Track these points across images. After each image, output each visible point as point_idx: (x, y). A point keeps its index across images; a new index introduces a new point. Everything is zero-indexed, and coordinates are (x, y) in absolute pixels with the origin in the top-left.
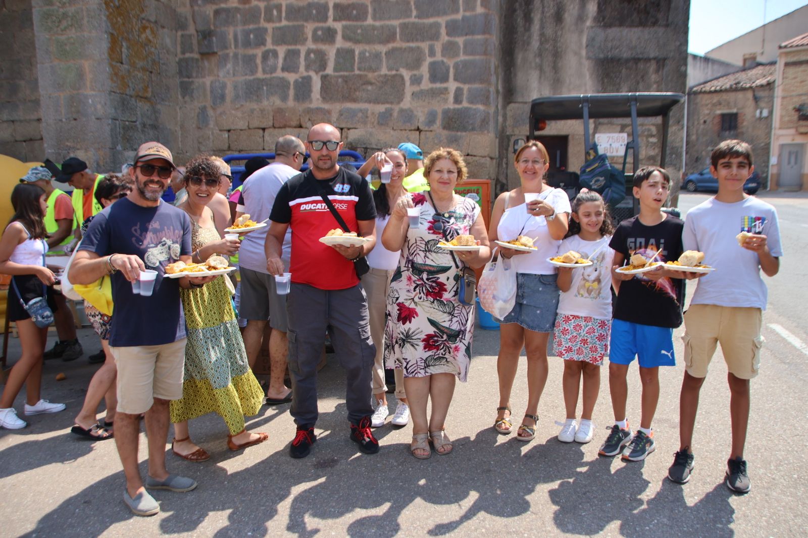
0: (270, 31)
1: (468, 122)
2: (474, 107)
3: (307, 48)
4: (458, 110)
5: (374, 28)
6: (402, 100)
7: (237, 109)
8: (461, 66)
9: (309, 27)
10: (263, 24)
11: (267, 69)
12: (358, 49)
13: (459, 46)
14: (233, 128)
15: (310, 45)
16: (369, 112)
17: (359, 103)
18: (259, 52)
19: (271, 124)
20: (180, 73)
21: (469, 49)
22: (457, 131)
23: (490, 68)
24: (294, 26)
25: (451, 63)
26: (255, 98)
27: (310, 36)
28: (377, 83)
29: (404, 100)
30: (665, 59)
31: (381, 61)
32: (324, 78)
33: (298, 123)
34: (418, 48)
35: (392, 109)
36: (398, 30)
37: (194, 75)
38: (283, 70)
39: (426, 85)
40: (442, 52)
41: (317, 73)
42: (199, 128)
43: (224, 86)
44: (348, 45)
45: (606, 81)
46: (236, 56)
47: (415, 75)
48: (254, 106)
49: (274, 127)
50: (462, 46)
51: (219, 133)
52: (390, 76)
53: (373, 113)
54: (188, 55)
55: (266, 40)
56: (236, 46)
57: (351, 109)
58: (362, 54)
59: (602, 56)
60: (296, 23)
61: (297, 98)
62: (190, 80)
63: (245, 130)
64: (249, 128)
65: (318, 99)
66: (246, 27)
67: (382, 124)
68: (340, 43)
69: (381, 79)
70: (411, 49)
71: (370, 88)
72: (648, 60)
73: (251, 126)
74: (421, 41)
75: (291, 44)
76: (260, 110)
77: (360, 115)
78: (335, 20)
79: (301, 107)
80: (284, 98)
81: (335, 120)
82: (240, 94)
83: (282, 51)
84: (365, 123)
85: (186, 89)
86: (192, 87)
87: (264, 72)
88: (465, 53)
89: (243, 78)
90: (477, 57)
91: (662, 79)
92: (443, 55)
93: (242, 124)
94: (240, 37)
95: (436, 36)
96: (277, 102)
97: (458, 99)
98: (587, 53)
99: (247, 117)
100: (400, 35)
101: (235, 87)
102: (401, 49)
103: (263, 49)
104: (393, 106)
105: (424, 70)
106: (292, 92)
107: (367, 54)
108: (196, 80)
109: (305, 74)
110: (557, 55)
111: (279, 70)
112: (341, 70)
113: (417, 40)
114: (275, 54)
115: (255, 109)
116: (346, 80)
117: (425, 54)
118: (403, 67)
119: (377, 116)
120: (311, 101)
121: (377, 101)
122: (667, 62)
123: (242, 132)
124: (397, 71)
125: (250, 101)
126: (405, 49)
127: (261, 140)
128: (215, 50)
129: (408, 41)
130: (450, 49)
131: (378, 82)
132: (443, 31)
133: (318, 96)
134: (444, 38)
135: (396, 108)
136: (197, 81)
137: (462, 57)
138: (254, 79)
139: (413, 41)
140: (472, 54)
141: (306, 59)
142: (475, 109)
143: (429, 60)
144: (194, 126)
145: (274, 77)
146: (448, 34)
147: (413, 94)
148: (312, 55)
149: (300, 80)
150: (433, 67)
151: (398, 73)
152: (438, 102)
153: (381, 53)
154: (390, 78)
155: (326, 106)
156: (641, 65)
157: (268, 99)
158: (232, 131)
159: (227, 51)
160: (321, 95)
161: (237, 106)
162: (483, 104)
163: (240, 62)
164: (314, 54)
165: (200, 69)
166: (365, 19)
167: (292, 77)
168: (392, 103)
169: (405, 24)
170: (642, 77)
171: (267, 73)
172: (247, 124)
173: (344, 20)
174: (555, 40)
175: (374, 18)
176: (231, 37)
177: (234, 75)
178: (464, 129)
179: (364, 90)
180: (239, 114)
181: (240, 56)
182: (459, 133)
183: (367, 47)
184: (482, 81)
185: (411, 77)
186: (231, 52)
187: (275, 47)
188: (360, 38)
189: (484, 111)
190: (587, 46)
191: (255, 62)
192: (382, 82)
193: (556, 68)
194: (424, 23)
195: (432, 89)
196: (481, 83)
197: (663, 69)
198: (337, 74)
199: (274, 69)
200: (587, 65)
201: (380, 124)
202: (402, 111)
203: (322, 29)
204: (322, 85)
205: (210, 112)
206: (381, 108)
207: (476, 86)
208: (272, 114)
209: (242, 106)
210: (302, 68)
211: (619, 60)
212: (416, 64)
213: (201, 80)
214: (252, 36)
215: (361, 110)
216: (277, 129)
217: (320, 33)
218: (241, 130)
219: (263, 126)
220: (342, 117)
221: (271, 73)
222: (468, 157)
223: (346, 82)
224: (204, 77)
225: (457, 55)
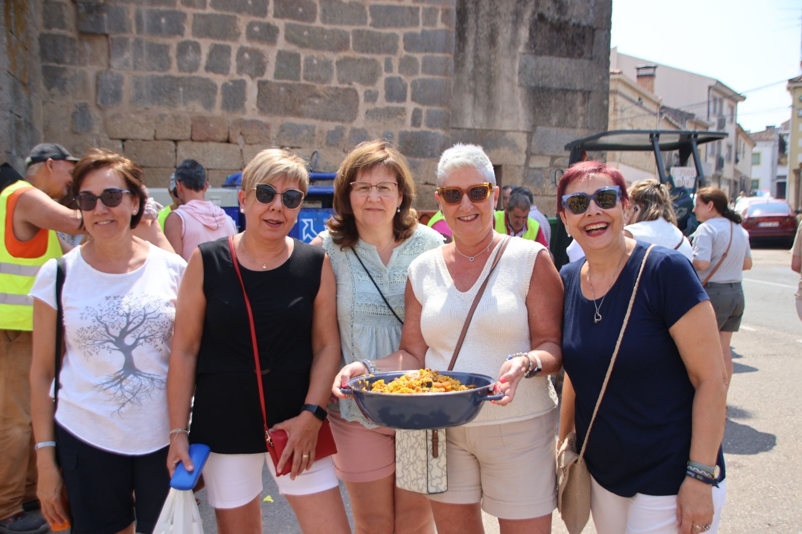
0: (190, 18)
1: (426, 147)
2: (433, 131)
3: (239, 46)
4: (416, 133)
5: (323, 32)
6: (355, 119)
7: (139, 112)
8: (419, 86)
9: (242, 20)
10: (180, 7)
11: (185, 65)
12: (304, 54)
13: (417, 64)
14: (131, 135)
15: (243, 42)
16: (317, 130)
17: (304, 118)
18: (173, 43)
19: (188, 135)
20: (44, 54)
21: (428, 66)
22: (416, 157)
23: (450, 90)
24: (222, 16)
25: (408, 80)
26: (166, 100)
27: (243, 31)
28: (327, 97)
29: (358, 118)
30: (590, 92)
31: (331, 71)
32: (262, 85)
33: (226, 137)
34: (374, 60)
35: (343, 128)
36: (351, 38)
37: (68, 60)
38: (208, 68)
39: (381, 103)
40: (400, 67)
41: (252, 77)
42: (75, 133)
43: (119, 81)
44: (292, 48)
45: (537, 110)
46: (138, 43)
47: (370, 91)
48: (165, 110)
49: (192, 140)
50: (420, 63)
51: (111, 142)
52: (341, 89)
53: (321, 132)
54: (55, 31)
55: (183, 29)
56: (139, 30)
57: (294, 124)
58: (309, 60)
59: (533, 84)
60: (225, 13)
61: (226, 106)
62: (61, 66)
63: (149, 141)
64: (155, 139)
65: (254, 110)
66: (156, 8)
67: (331, 145)
68: (282, 43)
69: (331, 92)
70: (366, 61)
71: (317, 101)
72: (575, 92)
73: (158, 136)
74: (376, 53)
75: (218, 38)
76: (174, 117)
77: (305, 132)
78: (276, 16)
79: (231, 117)
80: (209, 105)
81: (275, 136)
82: (145, 92)
83: (206, 45)
84: (311, 142)
85: (53, 78)
86: (63, 77)
87: (181, 68)
88: (424, 71)
89: (150, 73)
90: (437, 77)
91: (588, 112)
92: (400, 71)
93: (146, 133)
94: (145, 19)
95: (393, 50)
96: (198, 108)
97: (415, 122)
98: (519, 80)
99: (154, 125)
100: (353, 44)
101: (137, 84)
102: (353, 59)
103: (179, 39)
104: (345, 125)
105: (380, 86)
106: (219, 98)
107: (315, 62)
108: (72, 67)
109: (237, 77)
110: (491, 80)
111: (202, 69)
112: (283, 77)
113: (372, 52)
114: (197, 48)
115: (166, 115)
116: (290, 89)
117: (381, 69)
118: (357, 81)
119: (326, 134)
120: (244, 112)
121: (325, 118)
122: (592, 94)
123: (144, 143)
124: (350, 84)
125: (159, 105)
126: (359, 60)
127: (172, 155)
128: (107, 31)
129: (363, 52)
130: (408, 65)
131: (328, 95)
132: (401, 44)
133: (254, 106)
134: (402, 52)
135: (348, 127)
136: (72, 70)
137: (421, 76)
138: (166, 77)
139: (367, 52)
140: (432, 72)
141: (237, 60)
142: (434, 134)
143: (385, 75)
144: (67, 129)
145: (194, 77)
146: (406, 48)
147: (367, 113)
148: (247, 56)
149: (231, 84)
150: (390, 83)
151: (351, 87)
152: (395, 123)
153: (331, 62)
154: (341, 92)
155: (264, 119)
156: (569, 96)
157: (185, 104)
158: (130, 141)
159: (126, 36)
160: (258, 105)
161: (139, 109)
162: (443, 128)
163: (145, 53)
164: (250, 54)
165: (77, 53)
166: (313, 20)
167: (219, 80)
168: (343, 121)
169: (359, 31)
170: (570, 109)
171: (185, 71)
172: (153, 133)
173: (288, 17)
174: (489, 65)
175: (324, 20)
176: (131, 16)
177: (135, 68)
178: (423, 155)
179: (310, 103)
180: (141, 119)
181: (144, 44)
182: (418, 160)
183: (315, 53)
184: (442, 104)
185: (365, 92)
186: (132, 36)
187: (197, 40)
188: (306, 41)
189: (444, 136)
190: (519, 73)
191: (167, 55)
192: (332, 96)
193: (489, 94)
194: (380, 33)
195: (388, 108)
196: (441, 106)
197: (588, 101)
198: (278, 81)
199: (194, 67)
200: (519, 93)
201: (329, 144)
202: (354, 131)
203: (259, 24)
204: (259, 93)
205: (95, 113)
206: (331, 126)
207: (435, 108)
208: (190, 122)
209: (147, 109)
210: (233, 69)
211: (549, 90)
212: (371, 78)
213: (78, 69)
214: (163, 21)
215: (307, 127)
216: (196, 144)
217: (256, 29)
218: (144, 140)
219: (176, 138)
220: (284, 133)
221: (191, 71)
222: (427, 186)
223: (290, 92)
224: (84, 64)
225: (415, 72)
